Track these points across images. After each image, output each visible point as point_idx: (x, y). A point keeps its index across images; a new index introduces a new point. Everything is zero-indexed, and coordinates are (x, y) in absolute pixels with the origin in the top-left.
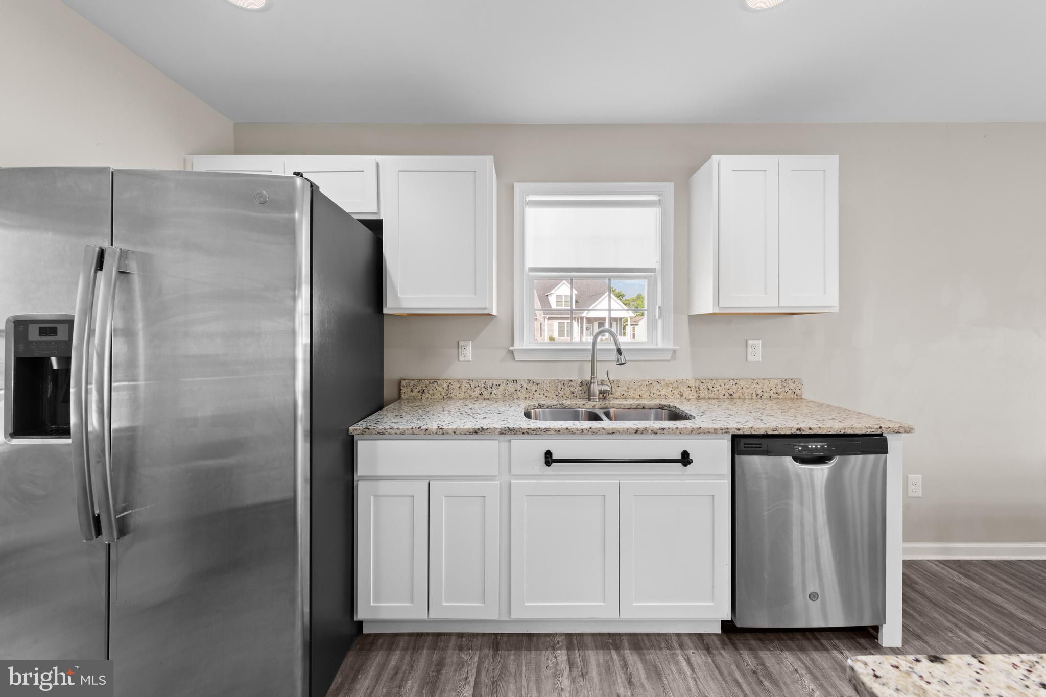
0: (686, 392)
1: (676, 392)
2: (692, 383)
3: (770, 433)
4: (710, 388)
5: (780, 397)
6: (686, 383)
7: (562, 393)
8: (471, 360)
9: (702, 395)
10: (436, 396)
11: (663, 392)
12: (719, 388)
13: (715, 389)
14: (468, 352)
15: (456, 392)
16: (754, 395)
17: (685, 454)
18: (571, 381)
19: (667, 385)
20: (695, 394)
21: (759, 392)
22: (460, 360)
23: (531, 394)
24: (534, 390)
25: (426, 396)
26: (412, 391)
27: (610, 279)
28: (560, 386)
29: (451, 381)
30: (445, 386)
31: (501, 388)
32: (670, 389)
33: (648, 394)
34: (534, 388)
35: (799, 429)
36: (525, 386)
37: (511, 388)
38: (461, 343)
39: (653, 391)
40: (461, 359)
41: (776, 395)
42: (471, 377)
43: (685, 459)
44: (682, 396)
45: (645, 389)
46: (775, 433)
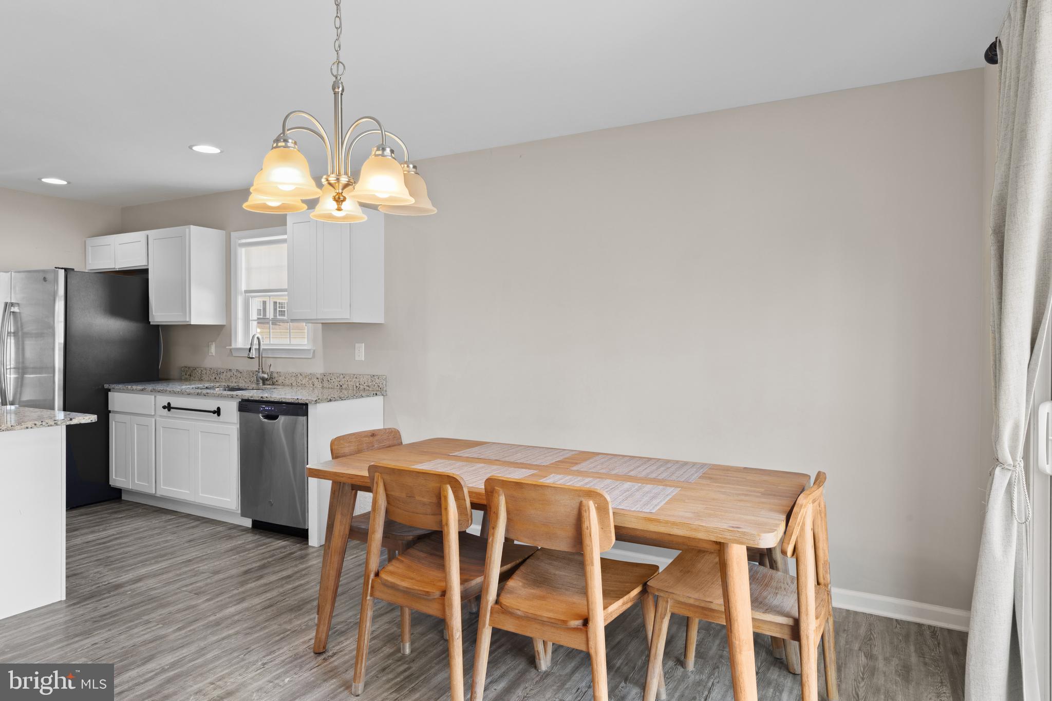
0: (316, 383)
1: (310, 382)
2: (319, 376)
4: (329, 380)
6: (316, 375)
7: (252, 379)
8: (213, 354)
9: (325, 385)
10: (197, 378)
11: (304, 382)
12: (334, 380)
13: (332, 381)
14: (213, 349)
15: (204, 376)
16: (355, 387)
17: (219, 409)
19: (306, 377)
20: (321, 384)
21: (358, 385)
23: (238, 379)
25: (192, 378)
26: (186, 374)
28: (251, 374)
29: (202, 369)
30: (200, 371)
31: (224, 374)
34: (239, 375)
35: (262, 397)
36: (235, 373)
37: (229, 374)
38: (210, 343)
39: (299, 381)
40: (210, 354)
44: (314, 385)
45: (294, 379)
46: (252, 399)
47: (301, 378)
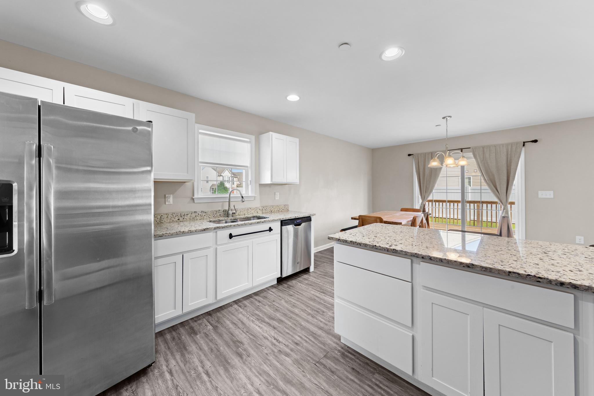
2: (260, 208)
3: (290, 219)
4: (266, 209)
5: (284, 211)
7: (216, 215)
8: (172, 203)
9: (263, 212)
11: (252, 212)
14: (171, 200)
15: (165, 220)
17: (270, 228)
18: (219, 210)
19: (253, 209)
22: (166, 204)
23: (203, 217)
24: (204, 215)
27: (231, 169)
30: (159, 217)
31: (189, 216)
32: (254, 210)
33: (247, 213)
34: (204, 214)
35: (295, 217)
36: (200, 214)
37: (194, 215)
38: (167, 196)
39: (249, 212)
41: (283, 210)
42: (173, 212)
43: (270, 230)
45: (246, 211)
46: (291, 218)
47: (250, 210)
